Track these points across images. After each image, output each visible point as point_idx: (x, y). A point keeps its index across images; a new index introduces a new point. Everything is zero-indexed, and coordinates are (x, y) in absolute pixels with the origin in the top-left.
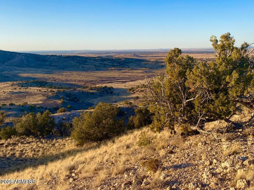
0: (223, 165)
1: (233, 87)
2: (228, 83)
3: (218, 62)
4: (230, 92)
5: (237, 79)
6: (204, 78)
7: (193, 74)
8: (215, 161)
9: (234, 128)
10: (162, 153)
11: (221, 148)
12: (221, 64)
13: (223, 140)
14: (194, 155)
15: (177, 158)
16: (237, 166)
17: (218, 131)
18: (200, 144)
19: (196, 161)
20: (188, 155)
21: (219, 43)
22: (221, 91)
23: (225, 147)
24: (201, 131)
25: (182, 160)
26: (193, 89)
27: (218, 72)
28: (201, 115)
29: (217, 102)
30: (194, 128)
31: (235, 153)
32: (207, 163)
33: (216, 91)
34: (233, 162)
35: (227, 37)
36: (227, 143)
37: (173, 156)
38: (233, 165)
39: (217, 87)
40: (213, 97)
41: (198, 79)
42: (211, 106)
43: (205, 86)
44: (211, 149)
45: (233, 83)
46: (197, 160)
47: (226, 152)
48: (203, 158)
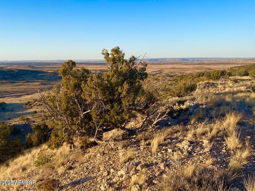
0: (119, 173)
1: (125, 96)
2: (121, 93)
3: (110, 74)
4: (123, 102)
5: (128, 89)
6: (98, 90)
7: (88, 86)
8: (112, 170)
9: (129, 135)
10: (61, 170)
11: (118, 156)
12: (113, 76)
13: (119, 148)
14: (92, 167)
15: (76, 173)
16: (132, 173)
17: (115, 140)
18: (99, 155)
19: (95, 174)
20: (87, 169)
21: (110, 56)
22: (116, 101)
23: (122, 155)
24: (99, 142)
25: (81, 174)
26: (89, 101)
27: (111, 84)
28: (98, 126)
29: (112, 112)
30: (92, 140)
31: (130, 159)
32: (105, 174)
33: (111, 101)
34: (128, 169)
35: (117, 51)
36: (123, 150)
37: (72, 171)
38: (128, 173)
39: (111, 97)
40: (108, 107)
41: (93, 91)
42: (107, 116)
43: (100, 98)
44: (109, 159)
45: (124, 93)
46: (96, 172)
47: (122, 159)
48: (102, 169)
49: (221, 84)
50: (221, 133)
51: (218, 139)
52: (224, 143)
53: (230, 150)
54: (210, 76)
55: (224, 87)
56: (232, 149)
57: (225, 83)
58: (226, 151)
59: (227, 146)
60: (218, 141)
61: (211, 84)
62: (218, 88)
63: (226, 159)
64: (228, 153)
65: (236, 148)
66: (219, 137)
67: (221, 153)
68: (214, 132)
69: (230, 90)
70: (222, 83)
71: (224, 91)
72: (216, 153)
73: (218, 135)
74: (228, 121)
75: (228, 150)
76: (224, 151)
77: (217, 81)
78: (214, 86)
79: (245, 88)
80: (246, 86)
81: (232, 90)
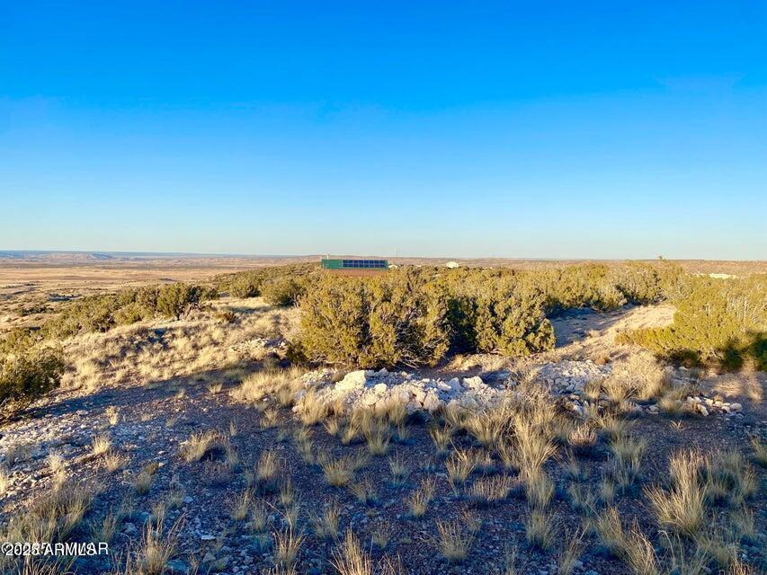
49: (186, 333)
54: (156, 303)
55: (195, 347)
57: (197, 328)
61: (151, 334)
62: (172, 351)
69: (214, 359)
70: (190, 329)
71: (194, 365)
77: (176, 318)
78: (161, 341)
79: (263, 344)
80: (263, 337)
81: (220, 356)
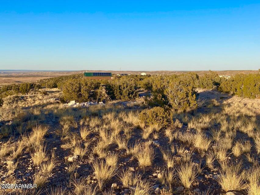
49: (30, 97)
50: (28, 149)
51: (24, 157)
52: (30, 160)
53: (37, 166)
54: (19, 89)
55: (34, 100)
56: (38, 165)
57: (34, 96)
58: (32, 168)
59: (33, 162)
60: (24, 158)
61: (20, 98)
62: (27, 102)
63: (31, 177)
64: (34, 169)
65: (43, 162)
66: (26, 154)
67: (27, 171)
68: (20, 150)
69: (40, 103)
70: (32, 96)
71: (34, 104)
72: (22, 173)
73: (25, 152)
74: (35, 136)
75: (35, 167)
76: (30, 168)
77: (27, 94)
78: (23, 99)
79: (54, 99)
80: (55, 97)
81: (41, 102)
